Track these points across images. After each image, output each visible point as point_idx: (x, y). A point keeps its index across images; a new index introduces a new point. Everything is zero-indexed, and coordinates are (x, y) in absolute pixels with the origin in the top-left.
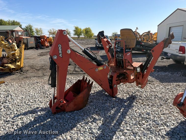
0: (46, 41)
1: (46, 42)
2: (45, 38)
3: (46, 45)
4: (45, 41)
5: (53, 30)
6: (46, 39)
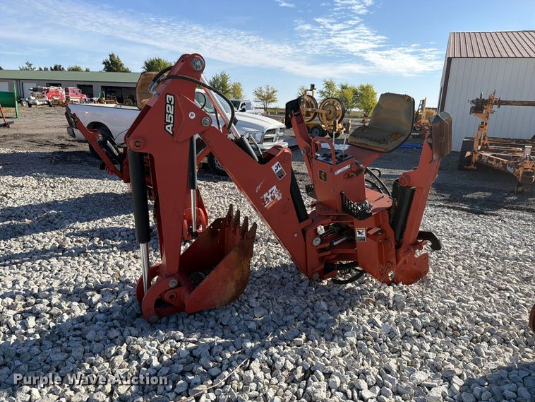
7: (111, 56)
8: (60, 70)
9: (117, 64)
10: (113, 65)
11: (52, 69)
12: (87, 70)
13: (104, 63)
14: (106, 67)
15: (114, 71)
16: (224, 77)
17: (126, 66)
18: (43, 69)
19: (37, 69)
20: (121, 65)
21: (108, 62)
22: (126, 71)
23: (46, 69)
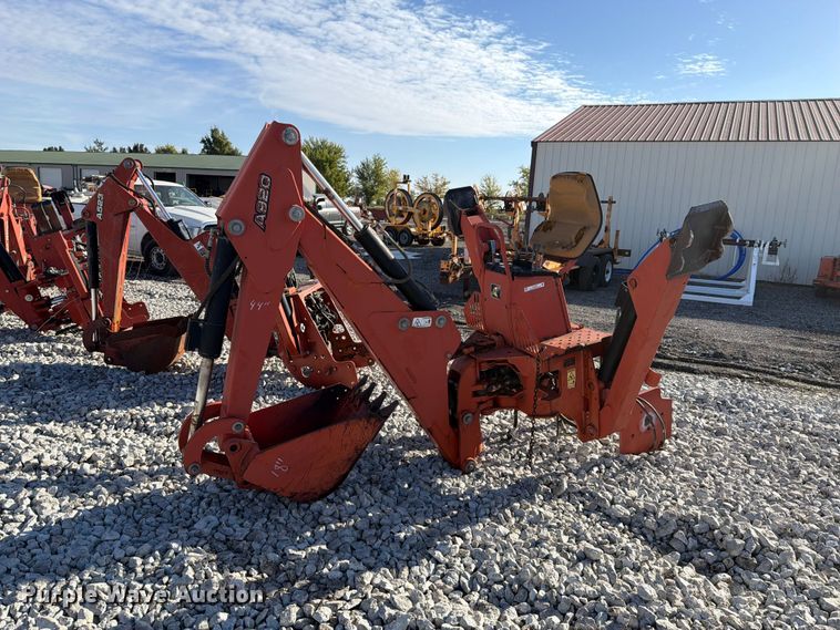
7: (213, 131)
8: (143, 152)
9: (221, 143)
10: (215, 145)
11: (130, 150)
12: (184, 152)
13: (203, 141)
14: (206, 147)
15: (217, 153)
16: (378, 163)
17: (234, 146)
19: (110, 149)
20: (227, 144)
21: (208, 140)
22: (233, 153)
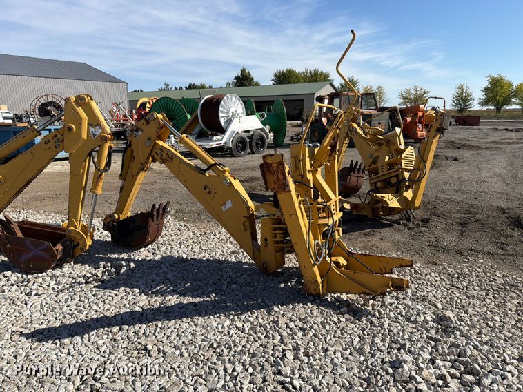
0: (420, 123)
1: (420, 126)
2: (420, 114)
3: (419, 135)
4: (416, 124)
5: (417, 91)
6: (420, 117)
7: (242, 71)
8: (194, 88)
9: (248, 78)
10: (244, 80)
11: (186, 88)
13: (236, 78)
14: (237, 82)
15: (246, 86)
17: (256, 80)
18: (178, 88)
20: (252, 79)
21: (239, 77)
22: (257, 84)
23: (181, 89)
